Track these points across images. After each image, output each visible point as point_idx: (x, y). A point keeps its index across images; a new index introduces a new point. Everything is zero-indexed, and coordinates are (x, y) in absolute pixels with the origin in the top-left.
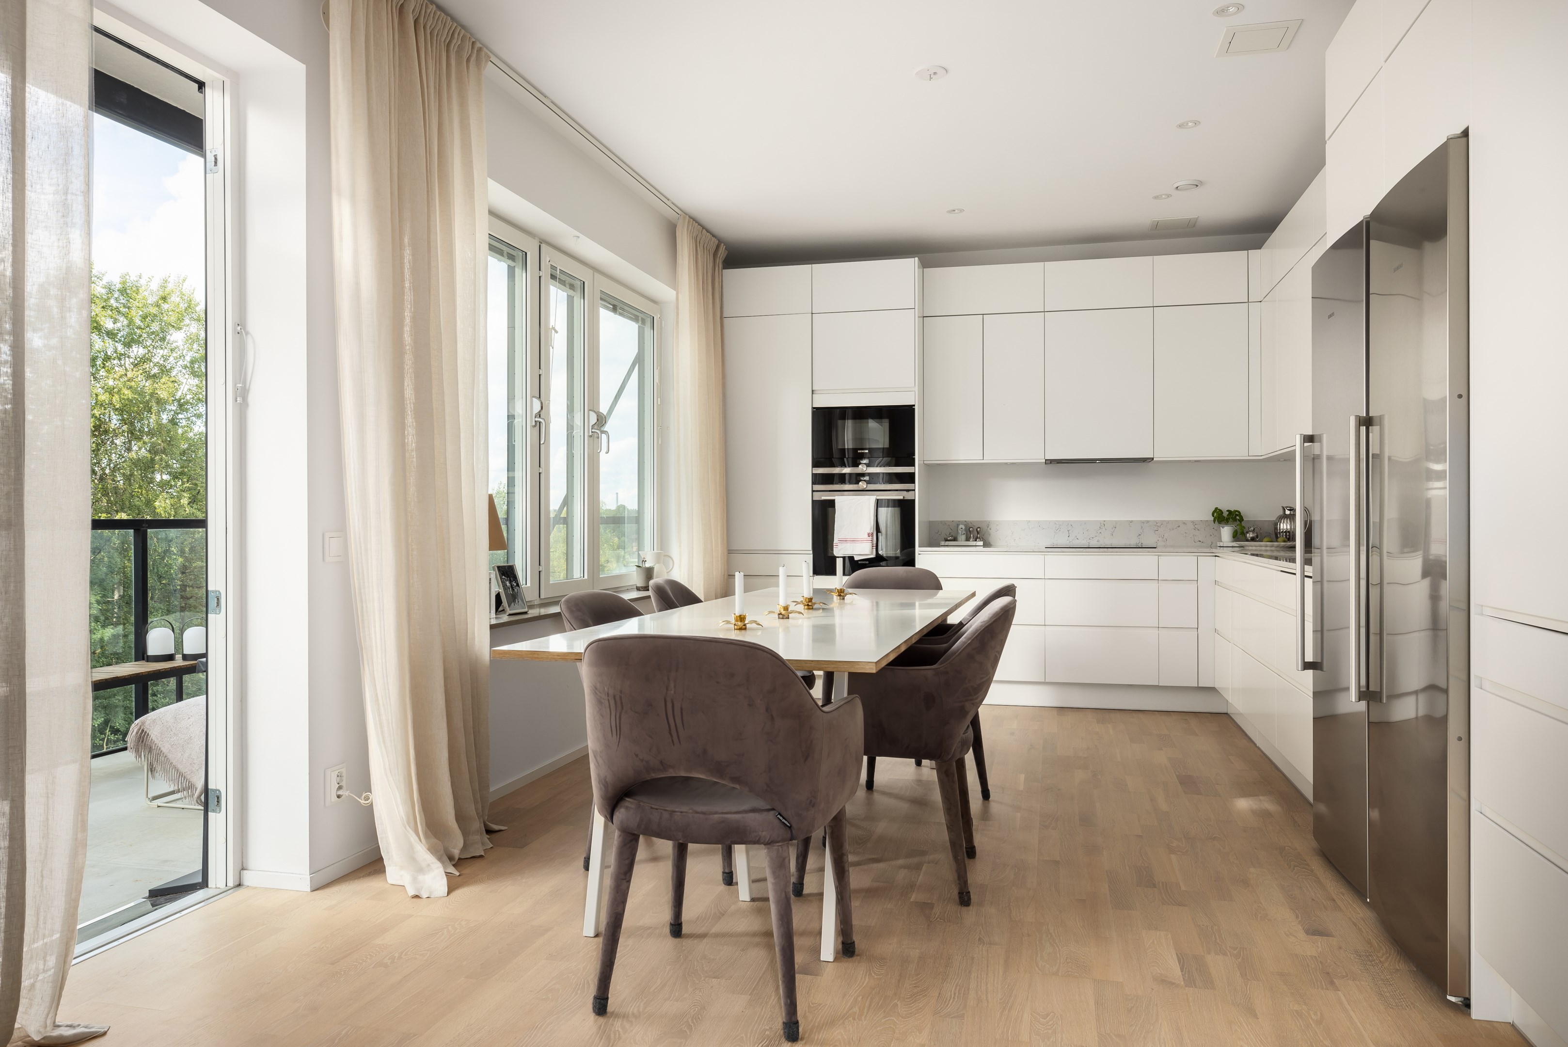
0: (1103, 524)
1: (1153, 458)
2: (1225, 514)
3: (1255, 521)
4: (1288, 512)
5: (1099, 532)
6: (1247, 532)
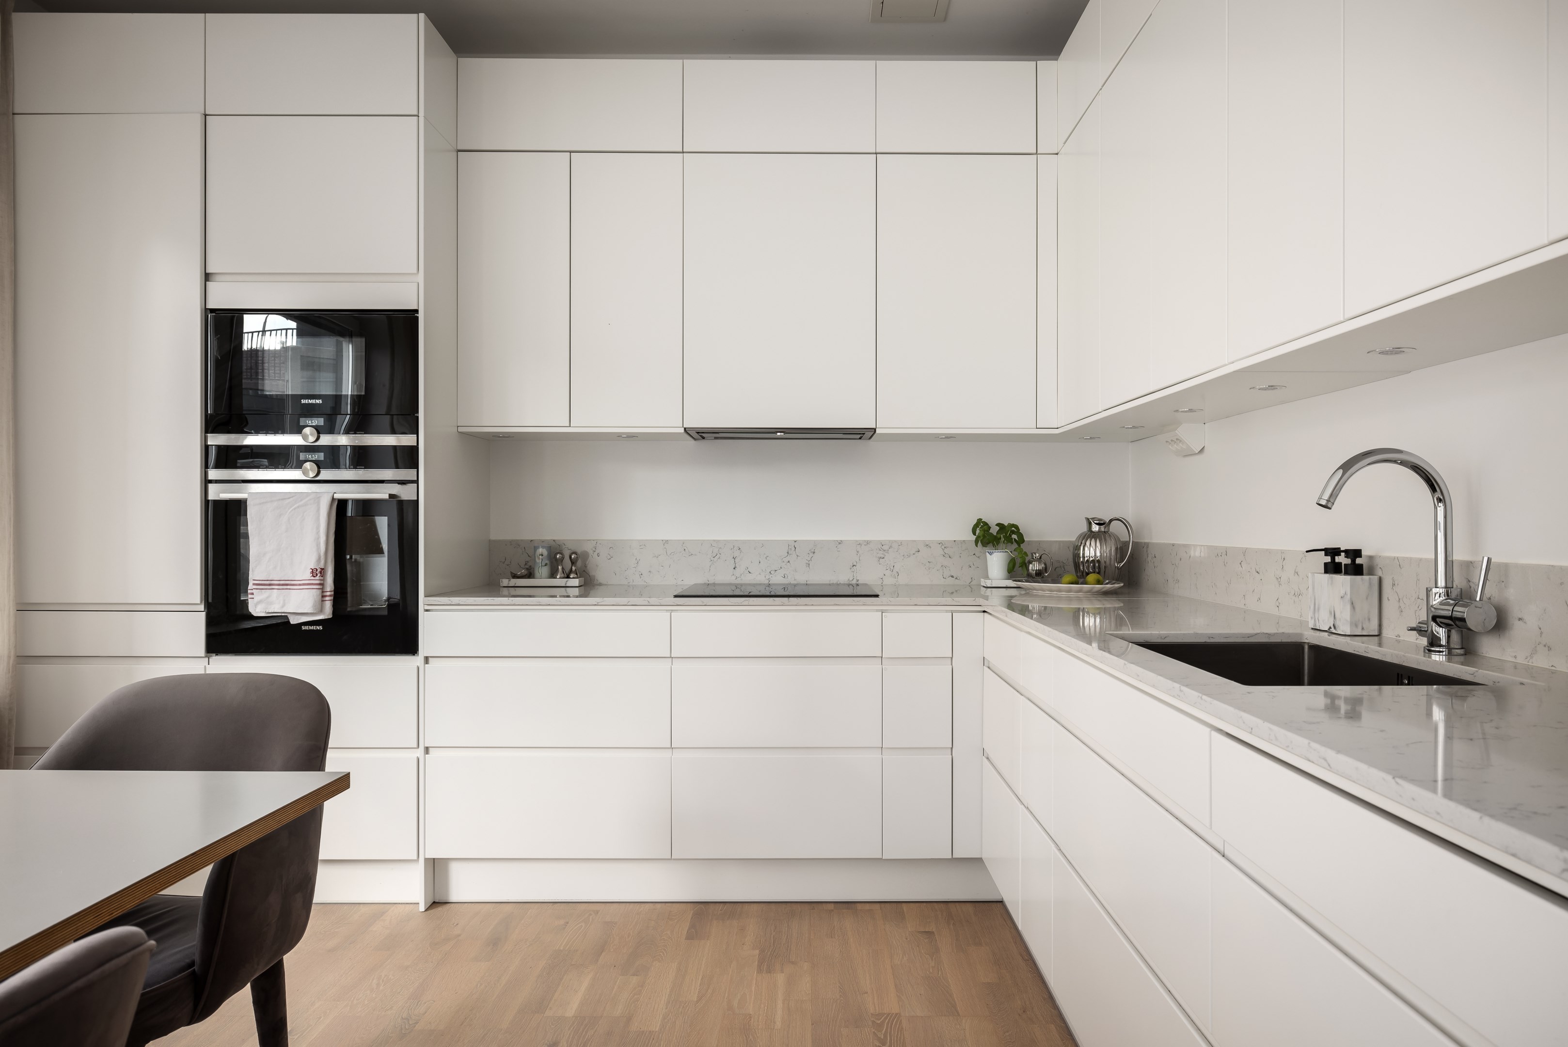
0: (793, 547)
1: (875, 430)
2: (994, 530)
3: (1039, 542)
4: (1095, 528)
5: (786, 560)
6: (1030, 562)
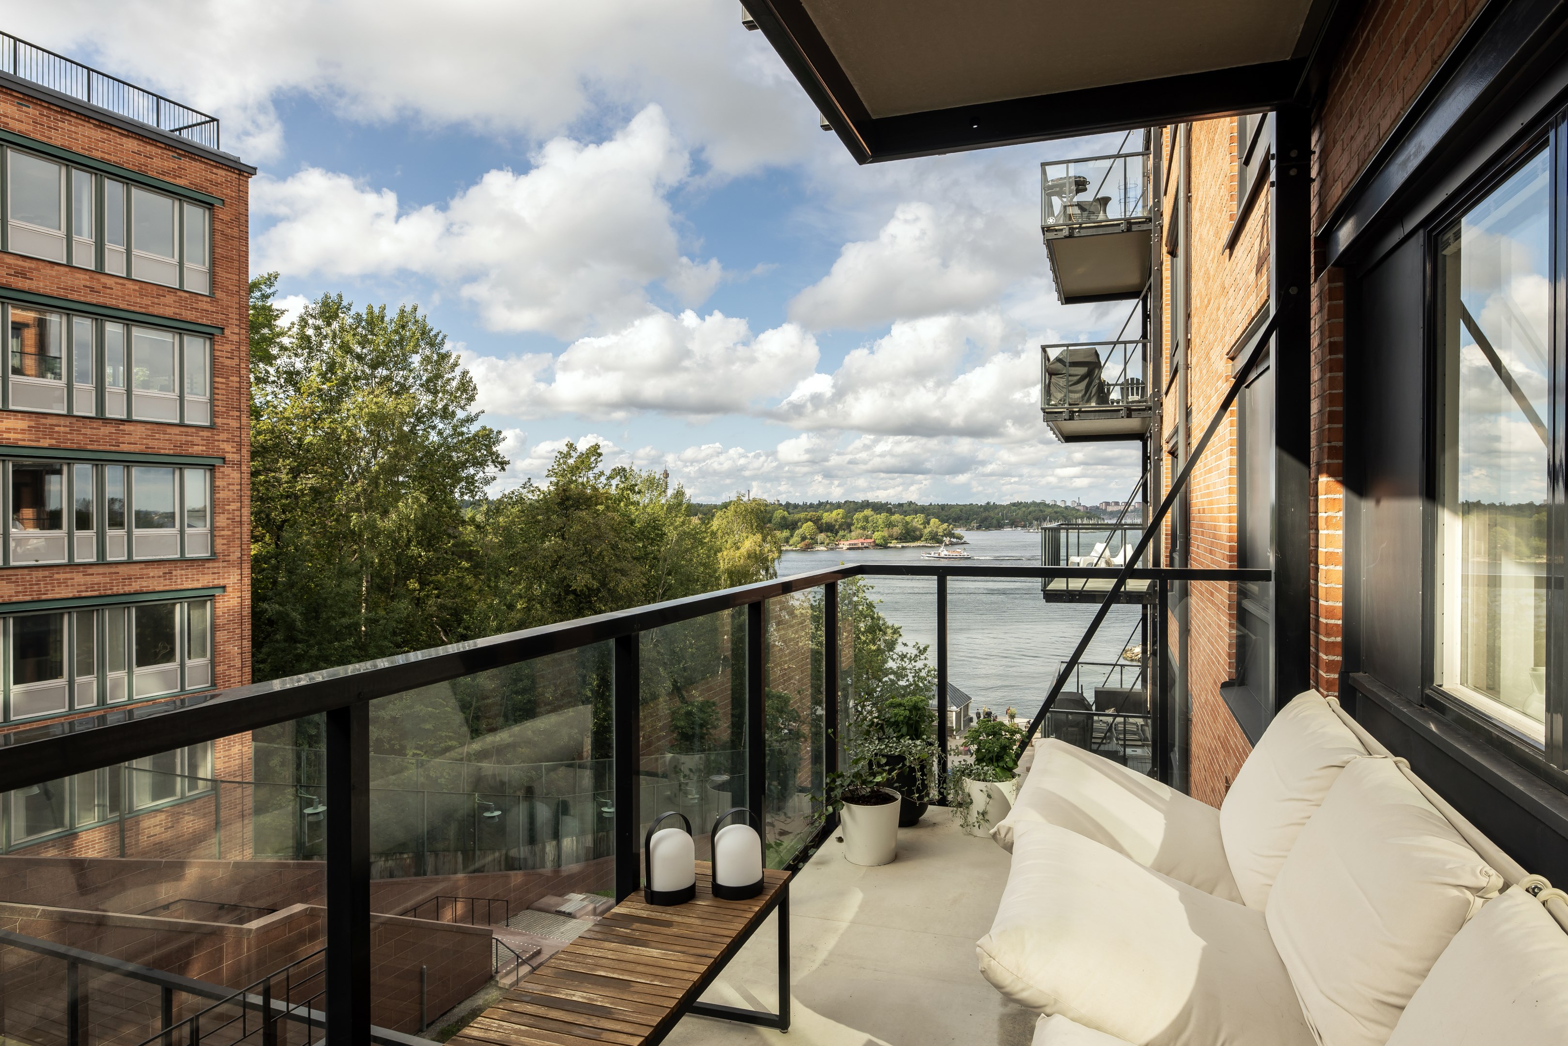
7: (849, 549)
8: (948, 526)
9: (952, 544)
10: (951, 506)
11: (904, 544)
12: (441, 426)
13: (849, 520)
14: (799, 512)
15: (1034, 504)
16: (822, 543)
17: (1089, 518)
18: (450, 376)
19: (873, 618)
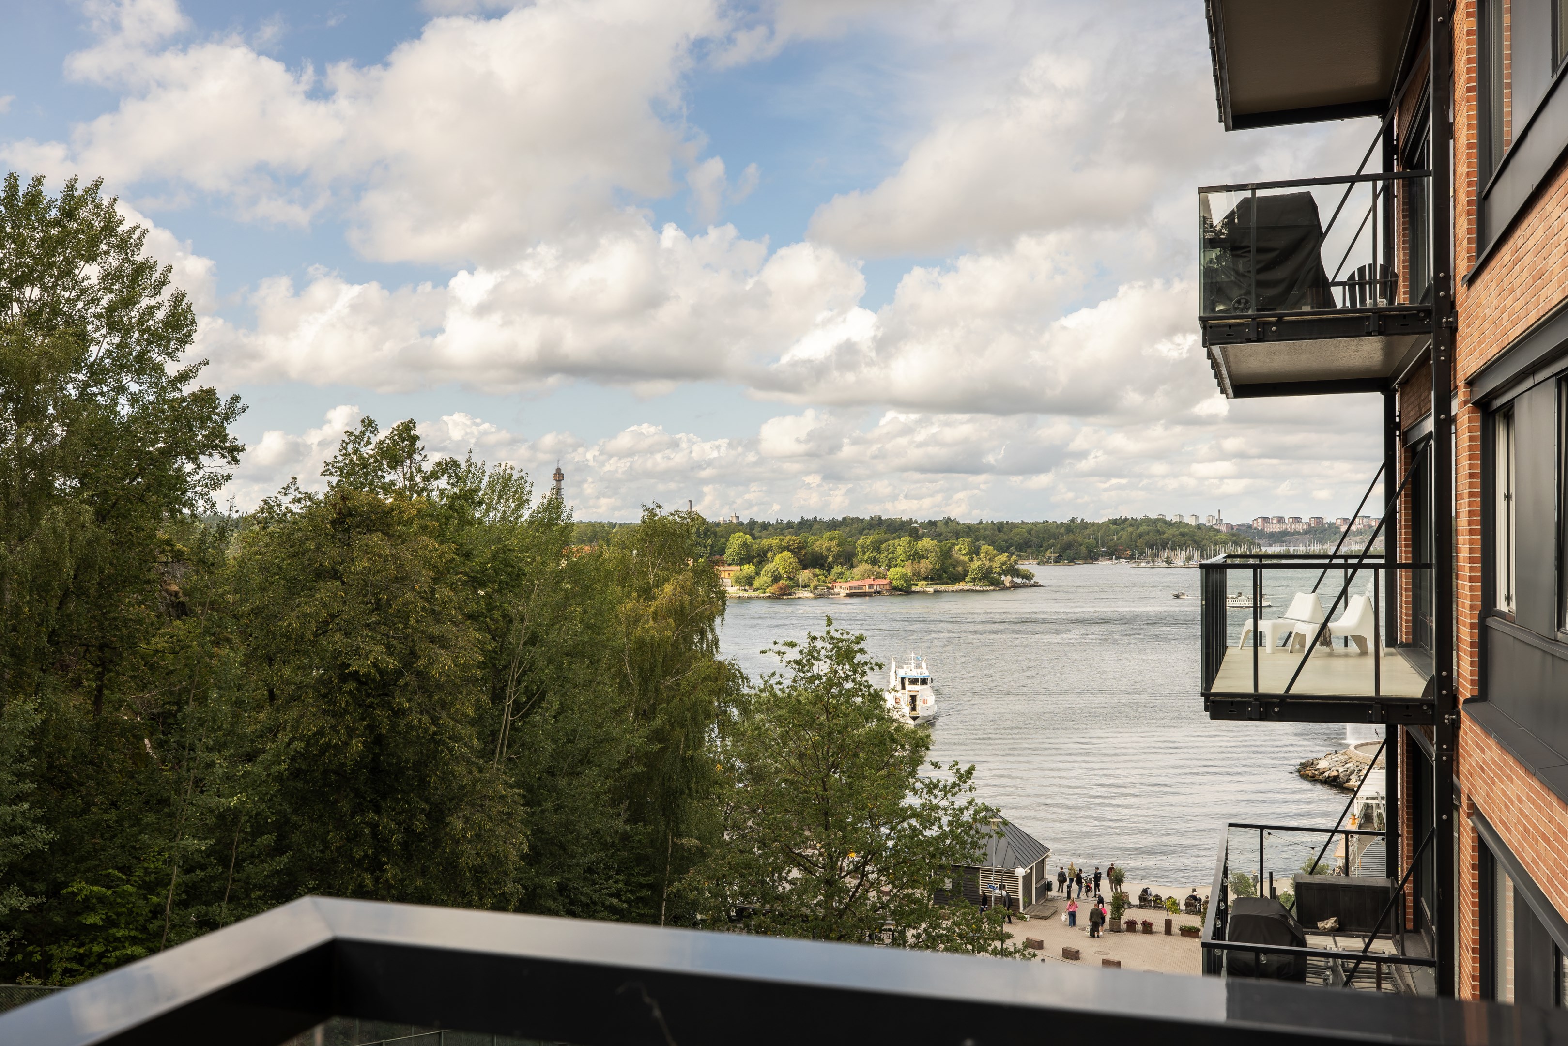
7: (850, 595)
8: (1009, 557)
9: (1015, 587)
10: (1013, 526)
11: (938, 588)
12: (134, 387)
13: (849, 548)
14: (770, 536)
15: (1147, 521)
16: (806, 586)
17: (1236, 543)
18: (153, 302)
19: (881, 719)
